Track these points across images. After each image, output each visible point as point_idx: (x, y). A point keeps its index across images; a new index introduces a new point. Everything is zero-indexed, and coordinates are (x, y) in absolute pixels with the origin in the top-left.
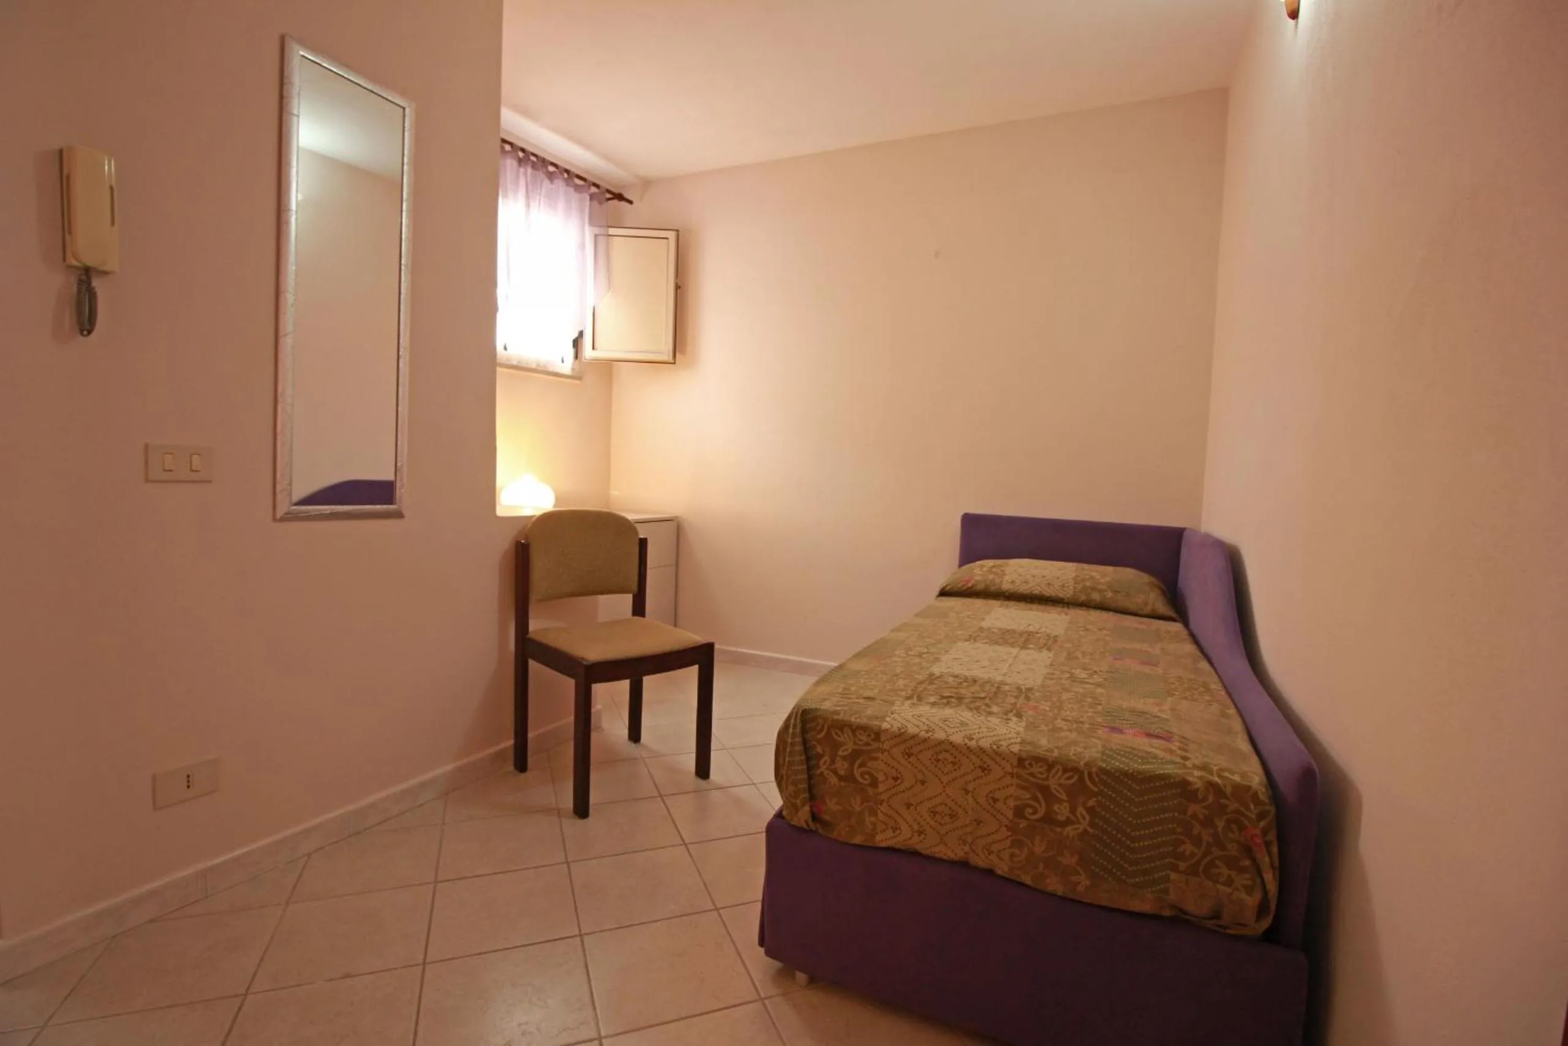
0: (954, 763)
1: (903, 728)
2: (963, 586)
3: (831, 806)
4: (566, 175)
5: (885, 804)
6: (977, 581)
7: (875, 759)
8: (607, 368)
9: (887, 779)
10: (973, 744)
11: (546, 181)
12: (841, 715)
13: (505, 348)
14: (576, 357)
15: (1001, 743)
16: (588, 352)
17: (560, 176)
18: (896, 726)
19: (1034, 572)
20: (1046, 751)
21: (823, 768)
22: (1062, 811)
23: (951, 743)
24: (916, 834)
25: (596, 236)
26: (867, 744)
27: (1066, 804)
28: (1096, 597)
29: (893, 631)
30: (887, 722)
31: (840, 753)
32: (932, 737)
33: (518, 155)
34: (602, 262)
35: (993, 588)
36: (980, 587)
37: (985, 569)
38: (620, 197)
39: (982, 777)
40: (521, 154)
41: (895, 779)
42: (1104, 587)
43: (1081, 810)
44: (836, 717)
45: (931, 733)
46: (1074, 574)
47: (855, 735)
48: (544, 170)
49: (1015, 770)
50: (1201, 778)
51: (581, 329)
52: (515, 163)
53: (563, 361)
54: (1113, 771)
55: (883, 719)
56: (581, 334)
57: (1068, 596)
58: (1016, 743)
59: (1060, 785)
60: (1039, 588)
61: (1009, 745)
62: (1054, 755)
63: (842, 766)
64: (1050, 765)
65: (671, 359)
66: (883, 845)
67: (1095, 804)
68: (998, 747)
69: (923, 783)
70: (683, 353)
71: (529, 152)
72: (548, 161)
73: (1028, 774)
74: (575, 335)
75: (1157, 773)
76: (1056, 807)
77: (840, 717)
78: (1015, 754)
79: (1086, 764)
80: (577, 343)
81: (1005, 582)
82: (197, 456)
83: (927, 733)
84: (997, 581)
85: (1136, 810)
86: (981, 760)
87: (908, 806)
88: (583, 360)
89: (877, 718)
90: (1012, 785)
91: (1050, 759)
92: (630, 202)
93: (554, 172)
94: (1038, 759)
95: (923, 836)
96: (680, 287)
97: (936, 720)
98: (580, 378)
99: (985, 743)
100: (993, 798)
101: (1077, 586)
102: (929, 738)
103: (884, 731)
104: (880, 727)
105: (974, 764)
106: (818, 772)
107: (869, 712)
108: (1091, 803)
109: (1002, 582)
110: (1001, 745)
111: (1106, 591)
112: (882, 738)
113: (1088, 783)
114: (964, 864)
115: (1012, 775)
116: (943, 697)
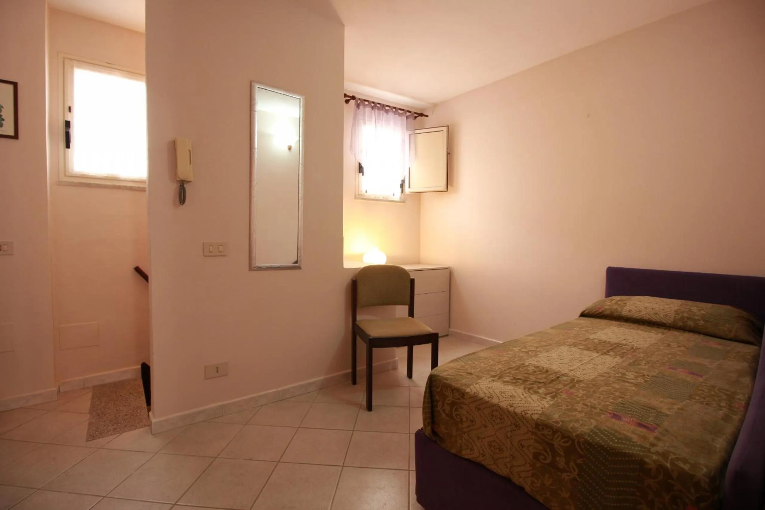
0: (501, 419)
1: (477, 393)
2: (596, 311)
3: (442, 430)
4: (394, 110)
5: (466, 434)
6: (606, 309)
7: (462, 408)
8: (418, 196)
9: (467, 421)
10: (511, 409)
11: (385, 114)
12: (449, 381)
13: (366, 192)
14: (402, 192)
15: (528, 412)
16: (407, 190)
17: (391, 111)
18: (474, 390)
19: (647, 305)
20: (553, 422)
21: (439, 408)
22: (561, 462)
23: (500, 407)
24: (481, 456)
25: (410, 135)
26: (458, 399)
27: (563, 459)
28: (691, 323)
29: (526, 336)
30: (470, 388)
31: (447, 401)
32: (490, 401)
33: (371, 105)
34: (413, 146)
35: (616, 314)
36: (608, 312)
37: (613, 302)
38: (422, 115)
39: (515, 430)
40: (373, 105)
41: (472, 421)
42: (696, 318)
43: (572, 464)
44: (445, 381)
45: (490, 399)
46: (677, 308)
47: (453, 393)
48: (384, 109)
49: (534, 430)
50: (655, 461)
51: (403, 179)
52: (370, 109)
53: (394, 195)
54: (593, 444)
55: (468, 386)
56: (403, 181)
57: (669, 322)
58: (537, 414)
59: (560, 445)
60: (648, 316)
61: (533, 414)
62: (558, 426)
63: (447, 408)
64: (555, 431)
65: (445, 189)
66: (466, 457)
67: (582, 462)
68: (525, 414)
69: (485, 426)
70: (452, 186)
71: (376, 103)
72: (385, 105)
73: (541, 434)
74: (400, 183)
75: (624, 451)
76: (558, 459)
77: (448, 382)
78: (534, 420)
79: (577, 436)
80: (402, 186)
81: (624, 310)
82: (221, 246)
83: (489, 398)
84: (619, 309)
85: (608, 473)
86: (515, 420)
87: (479, 438)
88: (405, 193)
89: (466, 385)
90: (532, 439)
91: (555, 428)
92: (427, 116)
93: (389, 109)
94: (547, 426)
95: (484, 457)
96: (449, 154)
97: (497, 391)
98: (404, 202)
99: (518, 411)
100: (521, 444)
101: (676, 315)
102: (488, 401)
103: (466, 393)
104: (465, 390)
105: (511, 421)
106: (437, 409)
107: (464, 381)
108: (579, 461)
109: (622, 310)
110: (528, 413)
111: (699, 320)
112: (465, 398)
113: (577, 446)
114: (507, 480)
115: (533, 433)
116: (515, 379)
